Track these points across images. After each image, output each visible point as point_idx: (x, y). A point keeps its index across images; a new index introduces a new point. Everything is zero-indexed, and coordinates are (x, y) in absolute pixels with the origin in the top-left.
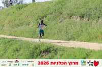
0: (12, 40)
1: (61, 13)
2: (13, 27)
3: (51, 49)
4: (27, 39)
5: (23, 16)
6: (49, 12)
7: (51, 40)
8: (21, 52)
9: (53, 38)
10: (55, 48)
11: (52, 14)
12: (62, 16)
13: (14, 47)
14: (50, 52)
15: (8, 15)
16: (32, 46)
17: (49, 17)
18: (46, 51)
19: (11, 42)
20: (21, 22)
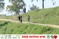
0: (34, 25)
1: (55, 13)
2: (34, 19)
3: (51, 29)
4: (40, 24)
5: (38, 14)
6: (50, 13)
7: (50, 25)
8: (37, 30)
9: (51, 24)
10: (52, 28)
11: (51, 13)
12: (55, 15)
13: (35, 28)
14: (50, 30)
15: (32, 14)
16: (42, 28)
17: (50, 15)
18: (49, 30)
19: (33, 26)
20: (38, 17)
